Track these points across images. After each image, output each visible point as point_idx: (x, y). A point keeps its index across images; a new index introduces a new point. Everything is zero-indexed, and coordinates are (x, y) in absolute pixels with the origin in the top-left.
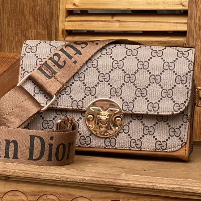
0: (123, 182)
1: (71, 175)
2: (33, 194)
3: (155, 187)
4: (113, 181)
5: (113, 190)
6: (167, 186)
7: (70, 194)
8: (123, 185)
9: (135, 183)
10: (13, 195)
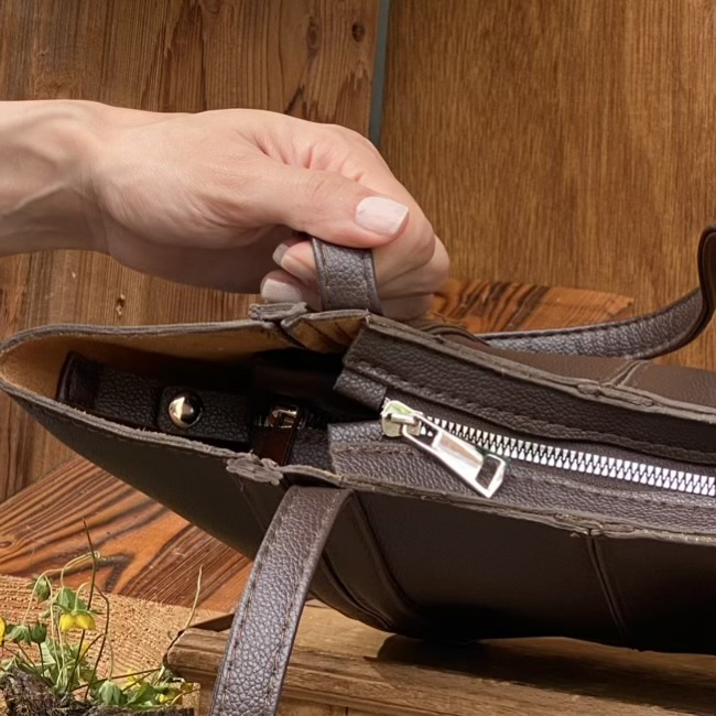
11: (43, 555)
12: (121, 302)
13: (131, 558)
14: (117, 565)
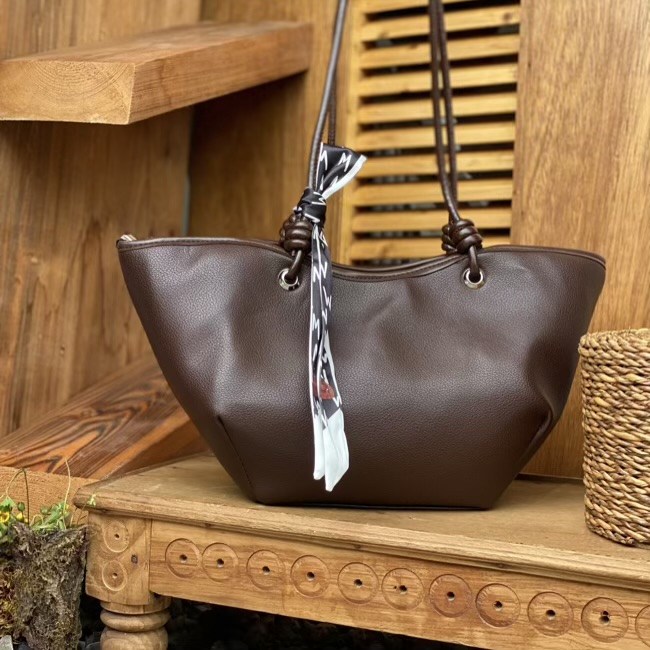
0: (366, 537)
1: (293, 524)
2: (245, 549)
3: (410, 546)
4: (352, 535)
5: (353, 547)
6: (428, 545)
7: (293, 552)
8: (366, 541)
9: (382, 538)
10: (217, 550)
11: (22, 457)
12: (63, 349)
13: (60, 458)
14: (54, 462)
